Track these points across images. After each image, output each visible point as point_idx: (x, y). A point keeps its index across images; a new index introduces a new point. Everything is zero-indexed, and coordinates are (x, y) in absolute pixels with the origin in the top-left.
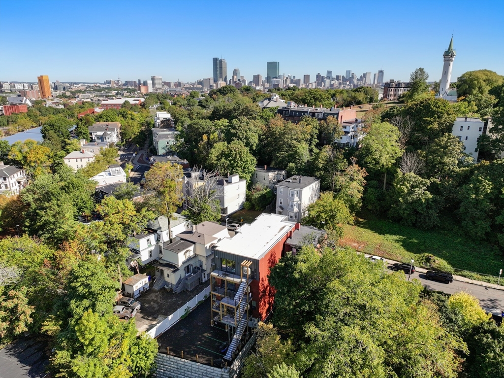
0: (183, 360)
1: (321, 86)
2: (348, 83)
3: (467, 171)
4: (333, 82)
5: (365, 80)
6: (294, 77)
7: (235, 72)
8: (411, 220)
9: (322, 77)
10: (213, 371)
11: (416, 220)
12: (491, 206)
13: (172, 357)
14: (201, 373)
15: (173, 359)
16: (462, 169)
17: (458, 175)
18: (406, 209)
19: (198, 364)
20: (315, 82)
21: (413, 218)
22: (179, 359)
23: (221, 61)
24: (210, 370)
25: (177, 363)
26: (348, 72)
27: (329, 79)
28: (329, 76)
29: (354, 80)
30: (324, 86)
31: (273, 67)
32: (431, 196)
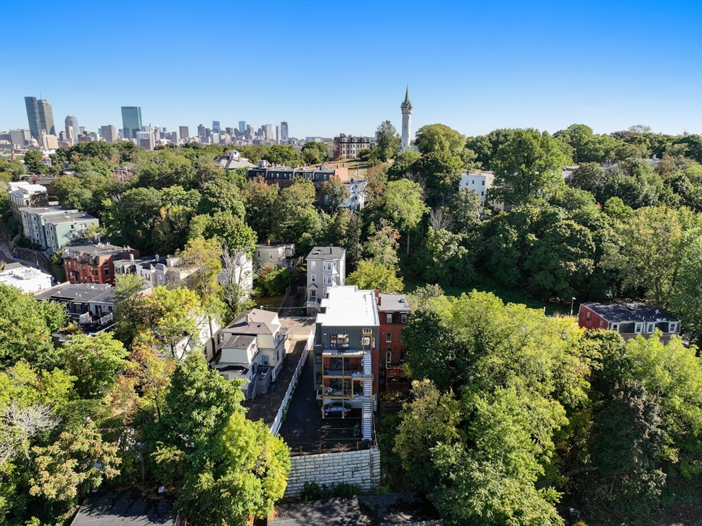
0: (322, 455)
1: (208, 142)
2: (244, 138)
3: (489, 223)
4: (223, 137)
5: (266, 133)
6: (164, 129)
7: (69, 121)
8: (449, 279)
9: (207, 129)
10: (359, 455)
11: (453, 278)
12: (518, 254)
13: (307, 456)
14: (346, 463)
15: (309, 458)
16: (484, 221)
17: (481, 228)
18: (443, 268)
19: (341, 454)
20: (198, 137)
21: (451, 276)
22: (317, 455)
23: (40, 103)
24: (356, 456)
25: (315, 462)
26: (242, 123)
27: (217, 132)
28: (216, 128)
29: (251, 134)
30: (212, 141)
31: (131, 114)
32: (466, 251)
